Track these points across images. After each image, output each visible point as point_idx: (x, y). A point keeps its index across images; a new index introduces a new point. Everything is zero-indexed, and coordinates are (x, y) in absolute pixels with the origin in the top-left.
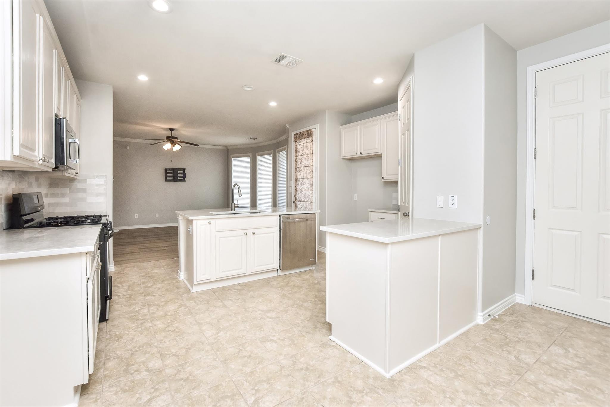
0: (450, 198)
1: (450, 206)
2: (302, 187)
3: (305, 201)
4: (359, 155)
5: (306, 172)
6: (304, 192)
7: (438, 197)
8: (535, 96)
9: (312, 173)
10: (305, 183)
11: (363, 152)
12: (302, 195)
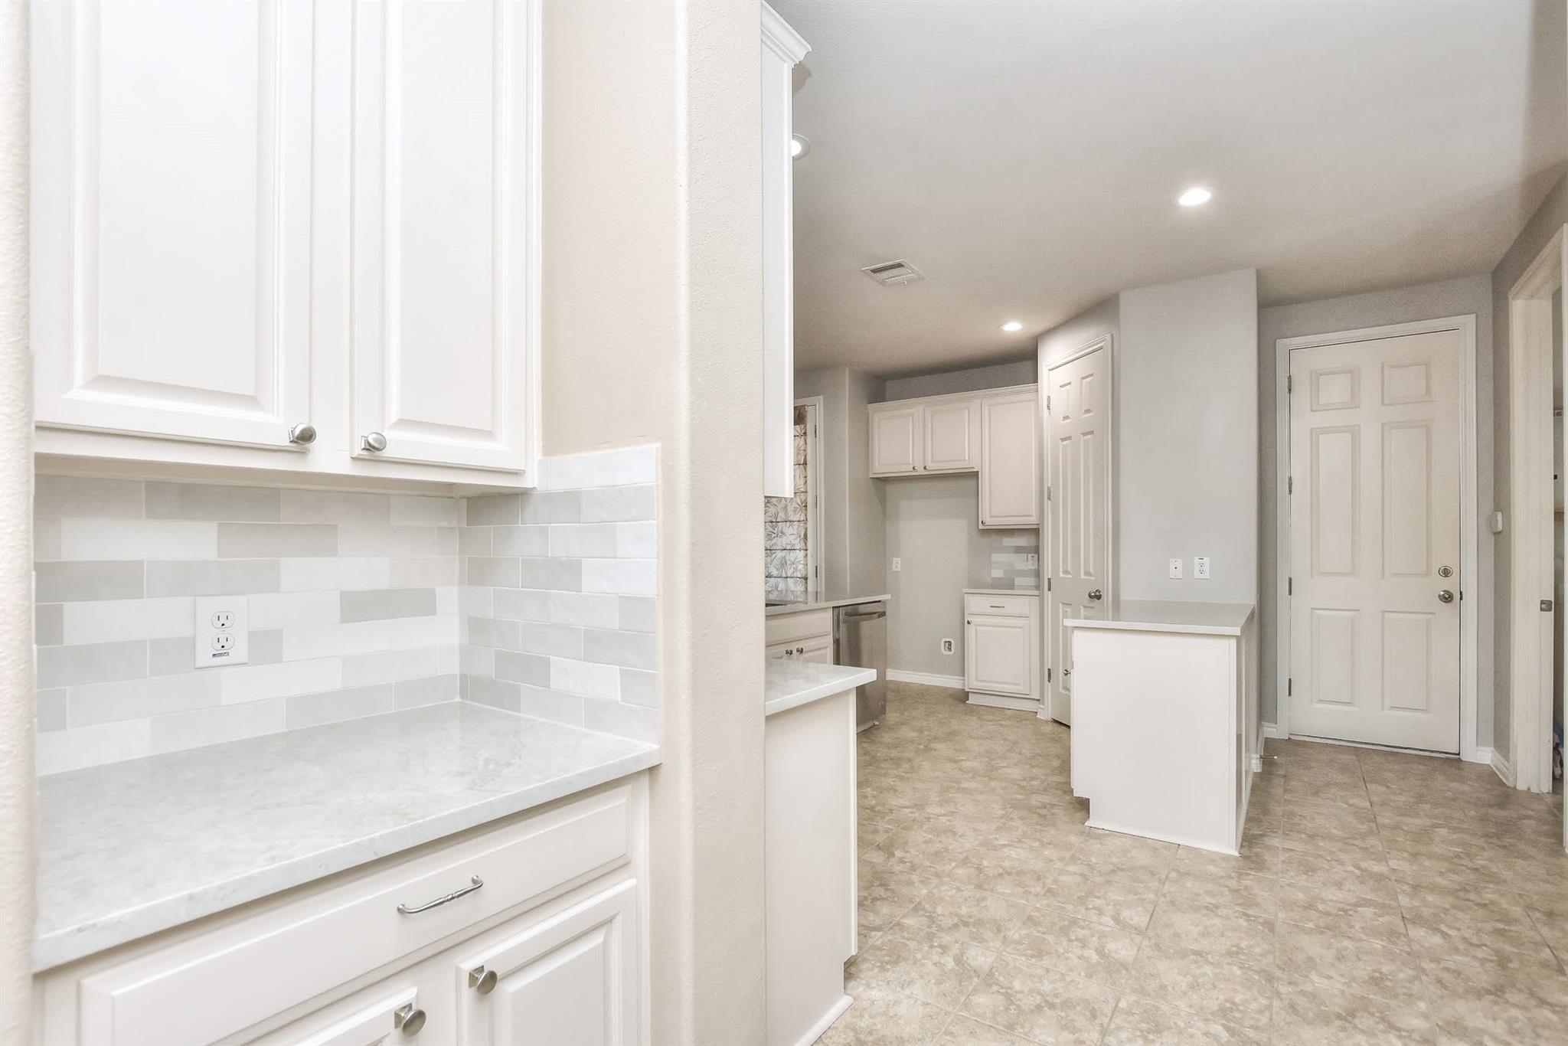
0: (1196, 559)
1: (1197, 575)
2: (773, 542)
3: (784, 575)
4: (921, 472)
5: (786, 507)
6: (780, 554)
7: (1172, 560)
8: (1290, 390)
9: (806, 510)
10: (782, 532)
11: (930, 466)
12: (772, 561)
